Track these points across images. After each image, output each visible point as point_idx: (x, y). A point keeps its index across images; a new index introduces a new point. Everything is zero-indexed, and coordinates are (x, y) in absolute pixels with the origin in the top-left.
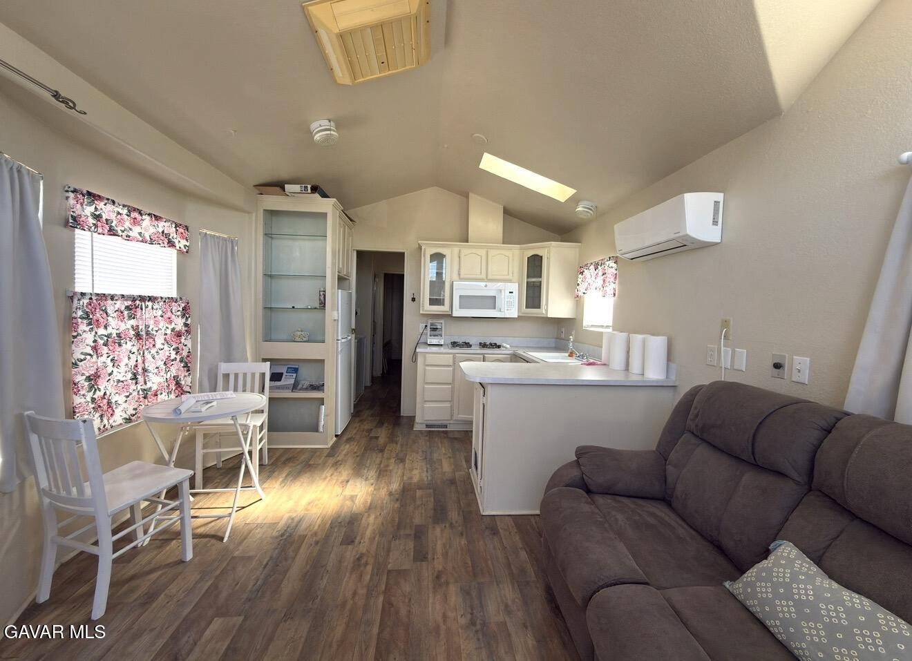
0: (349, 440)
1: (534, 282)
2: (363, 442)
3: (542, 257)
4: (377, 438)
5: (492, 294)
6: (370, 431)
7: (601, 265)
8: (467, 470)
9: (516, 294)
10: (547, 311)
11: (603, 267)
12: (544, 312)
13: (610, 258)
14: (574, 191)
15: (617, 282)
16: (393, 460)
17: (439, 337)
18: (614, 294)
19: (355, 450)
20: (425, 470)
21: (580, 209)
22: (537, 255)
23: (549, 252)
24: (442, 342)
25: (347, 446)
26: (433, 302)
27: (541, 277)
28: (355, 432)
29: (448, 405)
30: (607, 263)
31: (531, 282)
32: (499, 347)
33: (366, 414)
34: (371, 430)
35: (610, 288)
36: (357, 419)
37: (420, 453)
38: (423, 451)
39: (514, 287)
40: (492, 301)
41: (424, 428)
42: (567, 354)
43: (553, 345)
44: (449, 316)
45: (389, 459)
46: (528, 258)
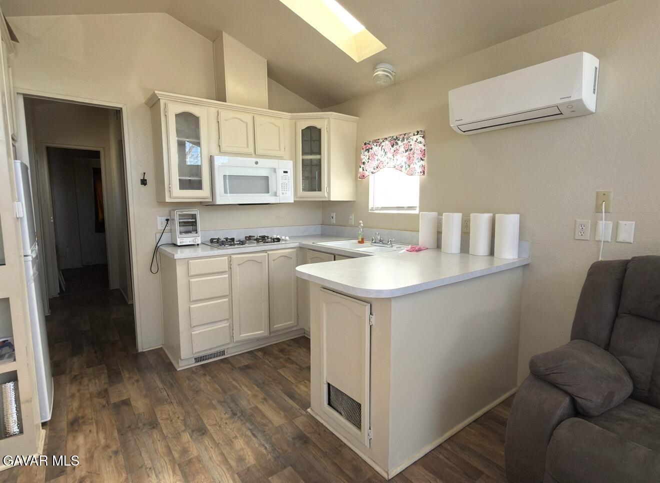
0: (75, 425)
1: (311, 160)
2: (106, 417)
3: (320, 130)
4: (126, 403)
5: (264, 173)
6: (104, 394)
7: (403, 140)
8: (304, 412)
9: (290, 174)
10: (329, 193)
11: (406, 142)
12: (326, 195)
13: (418, 132)
14: (383, 47)
15: (425, 159)
16: (186, 437)
17: (194, 234)
18: (424, 172)
19: (103, 442)
20: (250, 434)
21: (379, 73)
22: (315, 128)
23: (329, 124)
24: (199, 241)
25: (81, 440)
26: (185, 185)
27: (320, 153)
28: (75, 404)
29: (225, 324)
30: (415, 138)
31: (308, 160)
32: (278, 240)
33: (76, 363)
34: (106, 391)
35: (417, 166)
36: (64, 379)
37: (219, 407)
38: (220, 402)
39: (289, 165)
40: (264, 183)
41: (193, 364)
42: (356, 241)
43: (319, 232)
44: (210, 205)
45: (177, 436)
46: (302, 130)
